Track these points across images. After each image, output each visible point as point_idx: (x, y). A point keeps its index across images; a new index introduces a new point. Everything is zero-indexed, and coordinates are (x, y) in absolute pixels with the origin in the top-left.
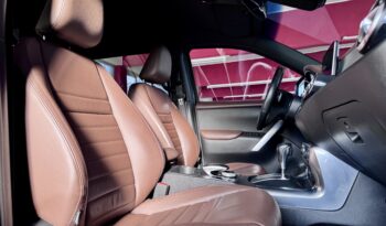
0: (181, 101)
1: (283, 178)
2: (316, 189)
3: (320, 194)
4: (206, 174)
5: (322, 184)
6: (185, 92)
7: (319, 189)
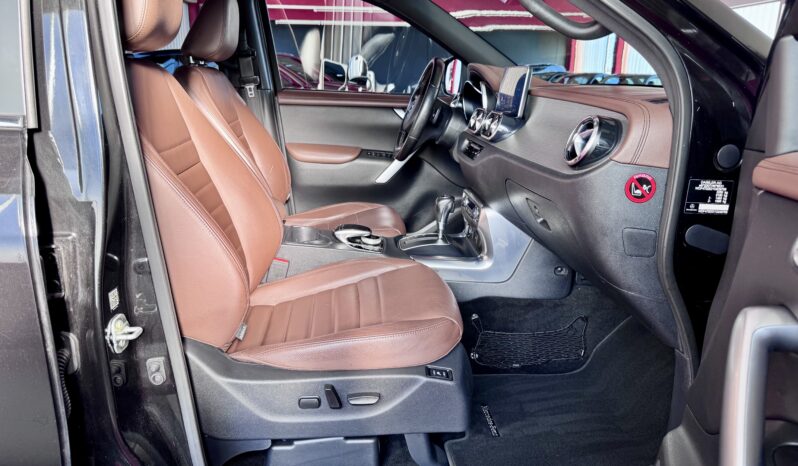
0: (250, 89)
1: (440, 243)
2: (482, 258)
3: (486, 264)
4: (340, 242)
5: (490, 254)
6: (258, 71)
7: (485, 257)
